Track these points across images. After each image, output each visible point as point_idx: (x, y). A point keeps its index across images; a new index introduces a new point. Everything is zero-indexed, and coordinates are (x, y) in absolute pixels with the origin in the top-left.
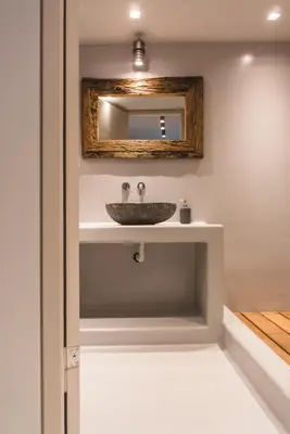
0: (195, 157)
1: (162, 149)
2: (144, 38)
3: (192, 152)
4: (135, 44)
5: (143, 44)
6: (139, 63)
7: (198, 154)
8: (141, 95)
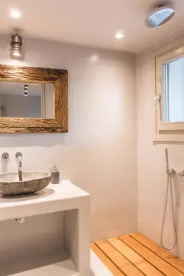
0: (62, 132)
1: (36, 126)
2: (21, 34)
3: (60, 128)
4: (13, 37)
5: (20, 38)
6: (16, 54)
7: (65, 130)
8: (18, 80)
